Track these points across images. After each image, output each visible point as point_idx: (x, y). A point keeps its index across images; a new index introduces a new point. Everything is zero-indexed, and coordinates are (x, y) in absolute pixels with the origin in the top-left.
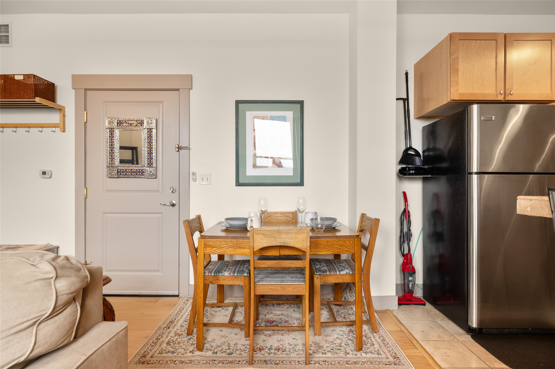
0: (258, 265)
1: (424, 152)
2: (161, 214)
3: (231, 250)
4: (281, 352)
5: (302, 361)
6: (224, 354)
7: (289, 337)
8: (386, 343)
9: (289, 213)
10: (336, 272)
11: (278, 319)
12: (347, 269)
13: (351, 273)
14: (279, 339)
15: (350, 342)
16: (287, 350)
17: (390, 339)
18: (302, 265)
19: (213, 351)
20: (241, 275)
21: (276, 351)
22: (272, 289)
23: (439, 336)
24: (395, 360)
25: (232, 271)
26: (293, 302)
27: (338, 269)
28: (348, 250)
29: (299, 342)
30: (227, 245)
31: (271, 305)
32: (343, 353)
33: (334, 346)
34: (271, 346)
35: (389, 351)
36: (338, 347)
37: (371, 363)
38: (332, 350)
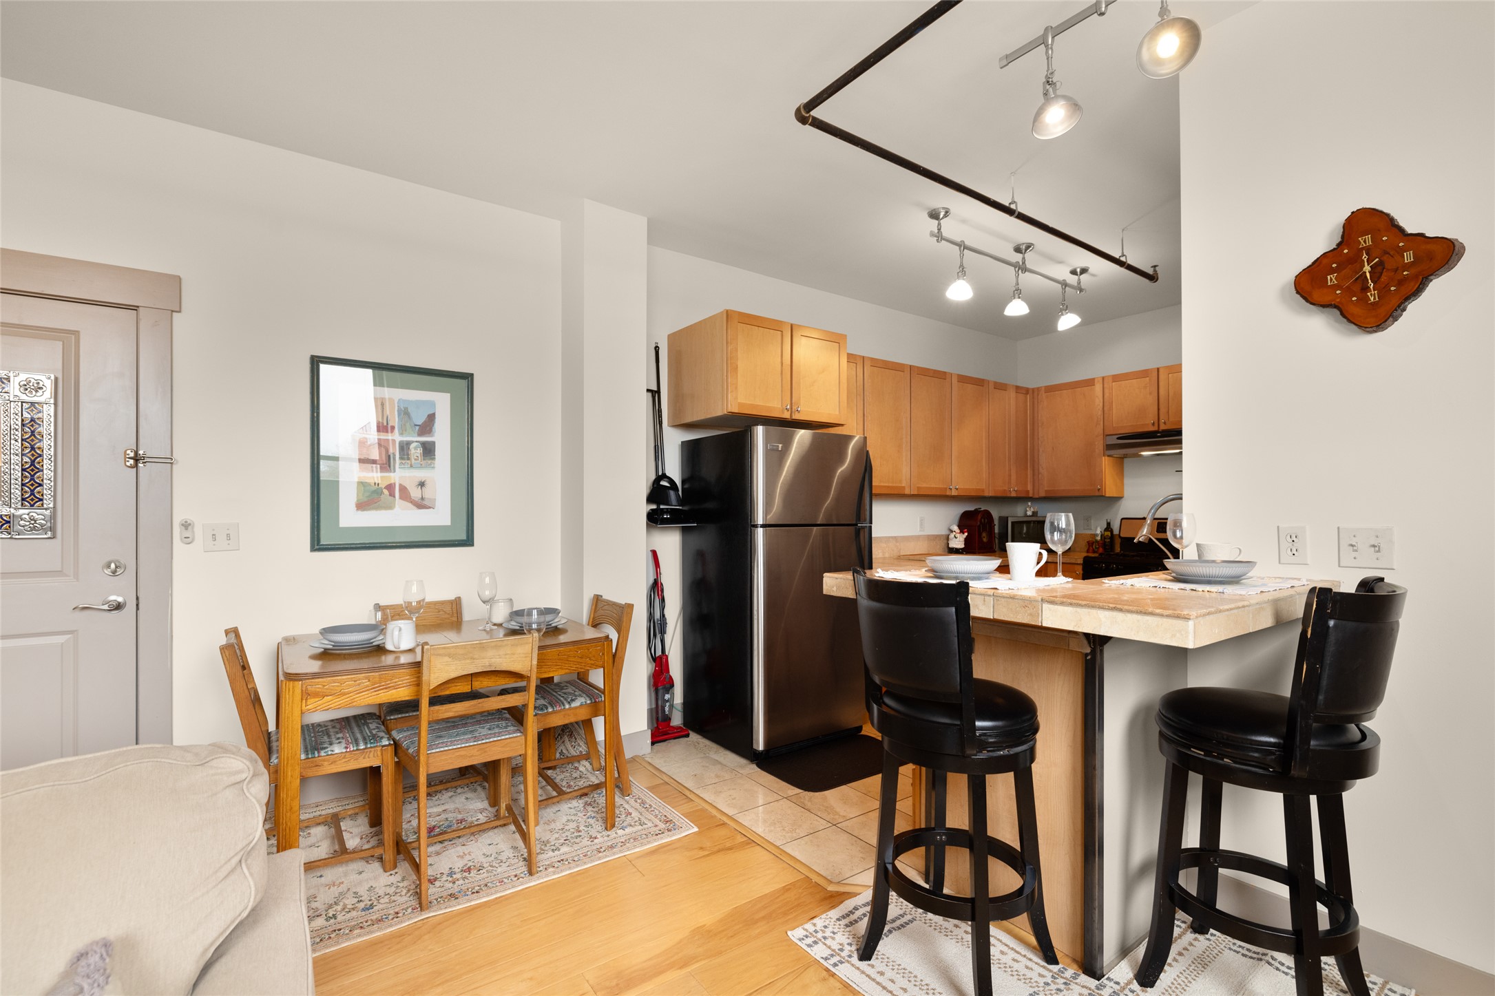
0: (435, 715)
1: (683, 482)
2: (69, 634)
3: (366, 696)
4: (475, 871)
5: (522, 873)
6: (354, 914)
7: (479, 844)
8: (648, 806)
9: (443, 603)
10: (564, 705)
11: (440, 822)
12: (580, 696)
13: (589, 702)
14: (462, 854)
15: (591, 821)
16: (485, 866)
17: (653, 799)
18: (521, 701)
19: (326, 915)
20: (375, 745)
21: (466, 874)
22: (462, 756)
23: (717, 776)
24: (668, 825)
25: (350, 741)
26: (459, 783)
27: (566, 700)
28: (593, 662)
29: (502, 846)
30: (357, 688)
31: (411, 801)
32: (586, 839)
33: (568, 833)
34: (451, 868)
35: (656, 816)
36: (576, 834)
37: (634, 839)
38: (567, 842)
